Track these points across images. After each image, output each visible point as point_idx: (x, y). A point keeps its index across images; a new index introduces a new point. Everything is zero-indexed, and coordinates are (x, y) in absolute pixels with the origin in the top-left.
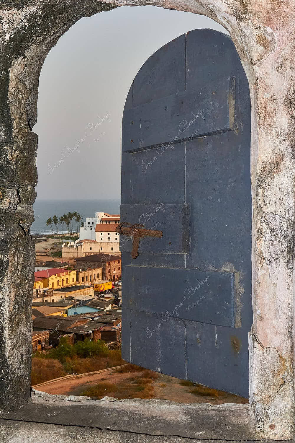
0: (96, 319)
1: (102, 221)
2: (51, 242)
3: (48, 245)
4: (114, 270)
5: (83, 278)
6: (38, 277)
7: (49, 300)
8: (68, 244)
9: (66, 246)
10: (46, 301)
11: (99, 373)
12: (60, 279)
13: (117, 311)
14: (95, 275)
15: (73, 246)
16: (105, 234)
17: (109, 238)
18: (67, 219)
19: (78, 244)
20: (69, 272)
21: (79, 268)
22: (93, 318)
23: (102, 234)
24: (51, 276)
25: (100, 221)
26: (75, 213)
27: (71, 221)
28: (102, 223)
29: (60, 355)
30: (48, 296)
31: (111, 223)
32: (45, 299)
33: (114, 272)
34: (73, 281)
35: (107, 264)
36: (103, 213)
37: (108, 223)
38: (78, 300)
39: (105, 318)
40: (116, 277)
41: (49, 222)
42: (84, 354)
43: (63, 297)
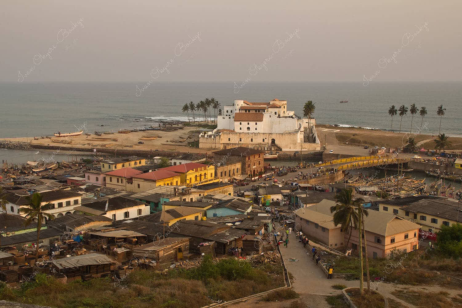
0: (237, 223)
1: (242, 109)
2: (188, 130)
3: (184, 133)
4: (254, 164)
5: (221, 173)
6: (176, 172)
7: (188, 199)
8: (205, 133)
9: (203, 136)
10: (185, 200)
11: (244, 300)
12: (198, 174)
13: (259, 215)
14: (234, 170)
15: (210, 136)
16: (245, 124)
17: (248, 128)
18: (204, 105)
19: (215, 134)
20: (207, 167)
21: (218, 162)
22: (234, 223)
23: (241, 124)
24: (189, 171)
25: (240, 110)
26: (213, 100)
27: (208, 108)
28: (241, 112)
29: (203, 275)
30: (186, 194)
31: (251, 112)
32: (184, 198)
33: (254, 167)
34: (211, 176)
35: (247, 159)
36: (243, 101)
37: (247, 112)
38: (217, 200)
39: (246, 224)
40: (256, 172)
41: (186, 108)
42: (228, 275)
43: (202, 195)
